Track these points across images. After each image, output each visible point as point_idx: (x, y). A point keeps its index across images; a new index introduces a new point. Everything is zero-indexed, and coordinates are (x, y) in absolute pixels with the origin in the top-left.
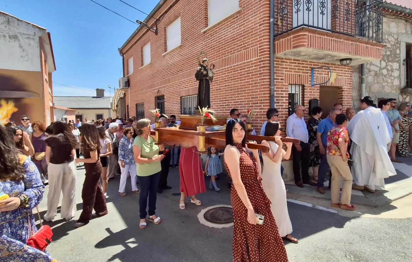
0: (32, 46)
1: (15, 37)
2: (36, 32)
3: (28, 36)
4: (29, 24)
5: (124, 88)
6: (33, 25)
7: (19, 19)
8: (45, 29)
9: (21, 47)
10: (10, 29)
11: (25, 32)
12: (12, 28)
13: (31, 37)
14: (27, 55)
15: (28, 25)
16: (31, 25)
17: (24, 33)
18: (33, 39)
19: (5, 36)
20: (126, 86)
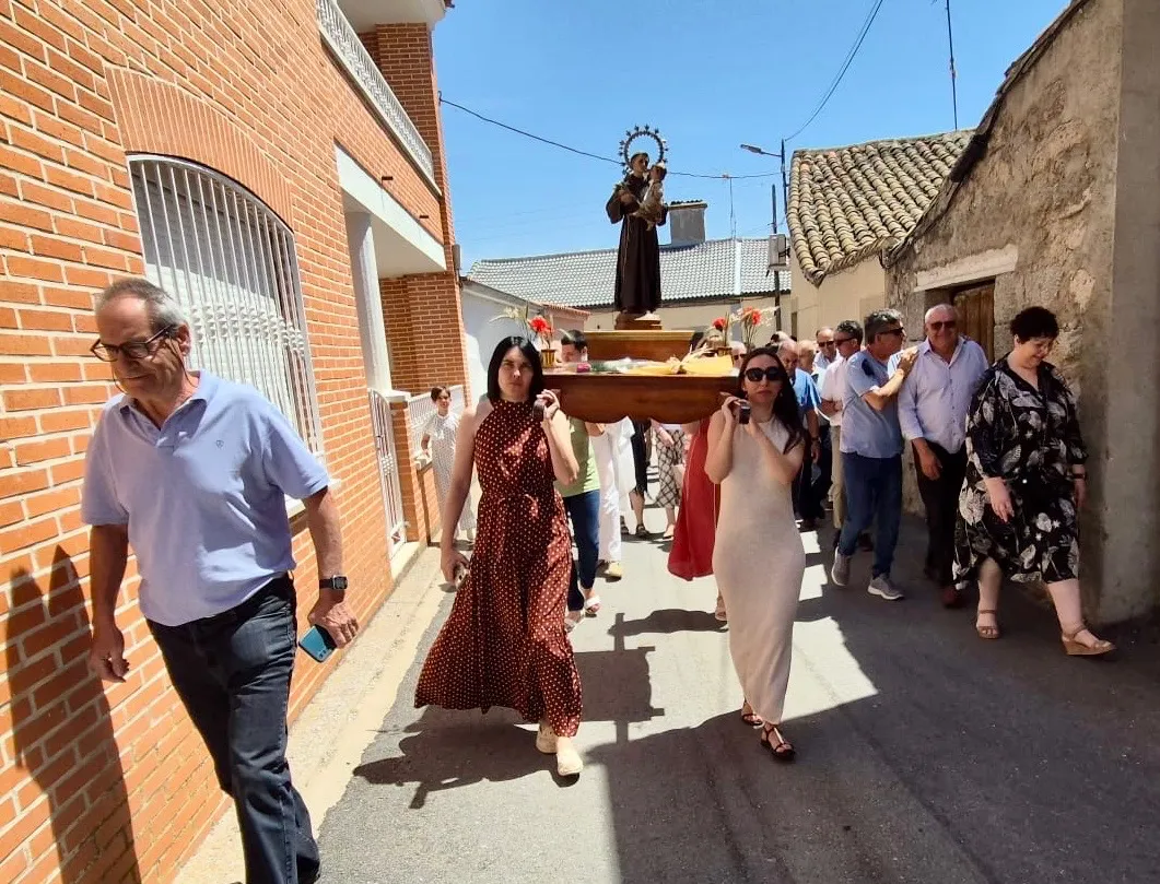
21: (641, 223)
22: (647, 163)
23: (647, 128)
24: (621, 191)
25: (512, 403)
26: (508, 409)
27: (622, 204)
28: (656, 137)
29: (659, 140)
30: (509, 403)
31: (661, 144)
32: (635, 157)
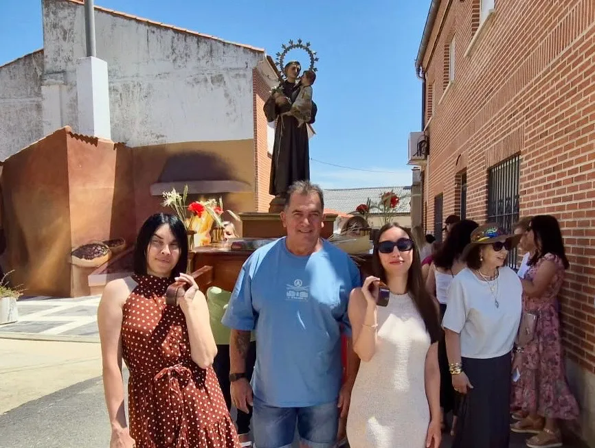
0: (242, 90)
1: (218, 79)
2: (249, 61)
3: (236, 72)
4: (240, 46)
5: (414, 158)
6: (245, 48)
7: (226, 41)
8: (262, 50)
9: (227, 95)
10: (213, 65)
11: (234, 65)
12: (216, 63)
13: (241, 72)
14: (235, 110)
15: (238, 48)
16: (242, 49)
17: (231, 67)
18: (244, 76)
19: (206, 80)
20: (419, 152)
21: (293, 121)
22: (299, 70)
23: (300, 41)
24: (277, 94)
25: (158, 279)
26: (154, 283)
27: (277, 106)
28: (307, 50)
29: (310, 52)
30: (154, 277)
31: (311, 55)
32: (288, 65)
